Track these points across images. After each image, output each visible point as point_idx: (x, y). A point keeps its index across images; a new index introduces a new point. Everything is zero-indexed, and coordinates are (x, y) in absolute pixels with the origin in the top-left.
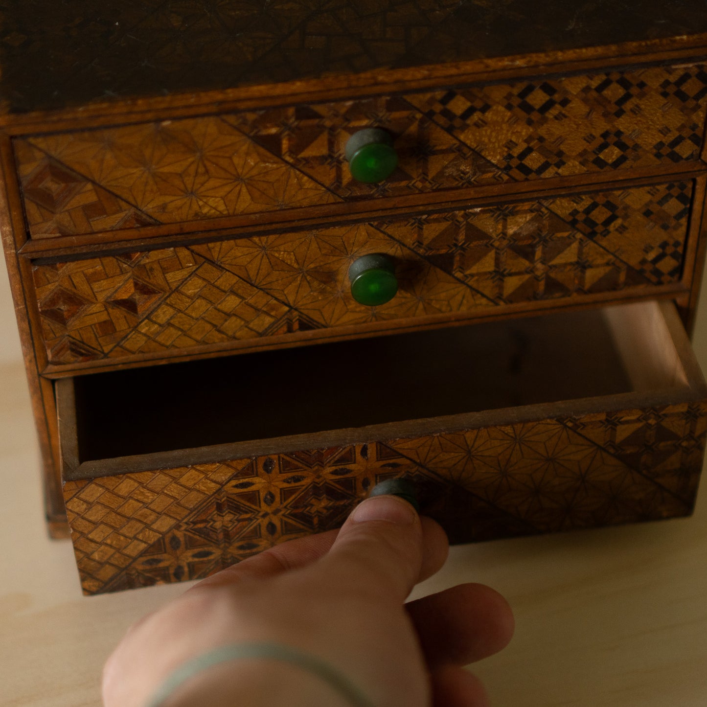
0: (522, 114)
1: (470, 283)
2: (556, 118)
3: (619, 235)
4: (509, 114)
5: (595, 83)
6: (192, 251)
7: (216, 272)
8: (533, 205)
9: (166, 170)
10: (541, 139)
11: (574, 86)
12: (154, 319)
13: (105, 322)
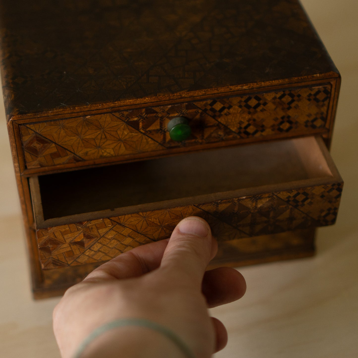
0: (246, 109)
2: (261, 111)
4: (240, 109)
5: (278, 95)
9: (88, 137)
10: (254, 120)
11: (269, 97)
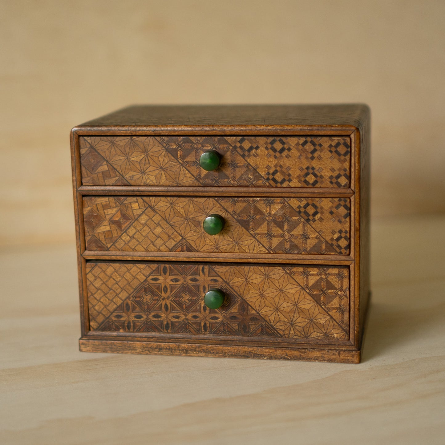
0: (272, 152)
1: (257, 238)
2: (286, 156)
3: (320, 223)
4: (267, 152)
6: (144, 200)
7: (153, 213)
8: (281, 200)
9: (134, 159)
10: (281, 166)
11: (292, 142)
12: (128, 233)
13: (109, 231)
